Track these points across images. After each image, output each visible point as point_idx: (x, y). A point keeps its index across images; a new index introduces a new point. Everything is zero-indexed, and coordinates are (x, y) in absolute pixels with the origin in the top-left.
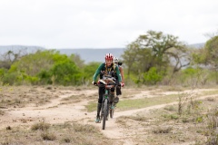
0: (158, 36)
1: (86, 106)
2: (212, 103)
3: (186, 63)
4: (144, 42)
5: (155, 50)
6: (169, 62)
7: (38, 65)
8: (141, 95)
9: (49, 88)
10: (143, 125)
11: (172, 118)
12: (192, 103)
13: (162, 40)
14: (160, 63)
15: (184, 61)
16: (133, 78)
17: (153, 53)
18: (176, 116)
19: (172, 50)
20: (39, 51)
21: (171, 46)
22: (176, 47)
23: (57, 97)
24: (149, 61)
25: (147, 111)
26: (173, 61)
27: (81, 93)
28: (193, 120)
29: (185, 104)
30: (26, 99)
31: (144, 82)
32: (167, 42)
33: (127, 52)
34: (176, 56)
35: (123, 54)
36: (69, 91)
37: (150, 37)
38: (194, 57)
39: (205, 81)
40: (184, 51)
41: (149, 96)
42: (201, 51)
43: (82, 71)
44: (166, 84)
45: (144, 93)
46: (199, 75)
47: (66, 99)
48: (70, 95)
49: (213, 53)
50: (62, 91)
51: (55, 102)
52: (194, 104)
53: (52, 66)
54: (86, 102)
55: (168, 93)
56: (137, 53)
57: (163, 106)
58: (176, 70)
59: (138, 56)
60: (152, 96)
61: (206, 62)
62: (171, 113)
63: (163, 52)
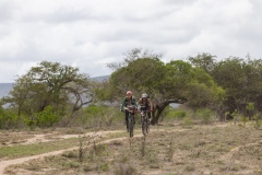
2: (119, 147)
3: (87, 100)
4: (38, 76)
5: (50, 85)
6: (67, 99)
8: (35, 139)
11: (72, 166)
12: (95, 147)
13: (58, 73)
14: (57, 101)
15: (85, 98)
16: (25, 119)
17: (49, 89)
18: (77, 164)
19: (71, 84)
21: (70, 80)
22: (75, 81)
24: (44, 99)
25: (42, 159)
26: (72, 98)
28: (96, 169)
29: (86, 149)
31: (38, 124)
32: (65, 75)
33: (17, 88)
34: (75, 92)
37: (44, 69)
38: (97, 92)
39: (111, 121)
40: (85, 86)
41: (44, 141)
42: (105, 85)
44: (65, 125)
45: (39, 137)
46: (103, 114)
49: (120, 87)
52: (98, 149)
55: (67, 137)
56: (29, 89)
57: (61, 152)
58: (76, 109)
59: (31, 92)
60: (47, 141)
61: (111, 99)
62: (70, 161)
63: (60, 88)
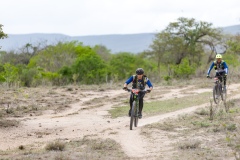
0: (190, 23)
1: (110, 112)
3: (222, 51)
4: (175, 31)
5: (187, 39)
6: (203, 51)
7: (58, 59)
8: (170, 94)
9: (70, 90)
10: (169, 137)
11: (202, 126)
13: (194, 28)
14: (193, 53)
15: (219, 49)
17: (186, 42)
19: (206, 38)
20: (60, 44)
21: (205, 34)
22: (210, 35)
23: (78, 100)
24: (181, 51)
25: (176, 117)
27: (104, 94)
30: (44, 105)
32: (200, 30)
34: (210, 44)
35: (152, 43)
36: (91, 92)
37: (181, 24)
38: (230, 44)
40: (219, 39)
41: (180, 96)
43: (108, 64)
45: (174, 93)
47: (88, 103)
48: (93, 98)
50: (84, 93)
51: (76, 107)
53: (74, 61)
54: (109, 106)
55: (201, 91)
56: (167, 43)
59: (169, 46)
60: (182, 96)
63: (196, 41)
